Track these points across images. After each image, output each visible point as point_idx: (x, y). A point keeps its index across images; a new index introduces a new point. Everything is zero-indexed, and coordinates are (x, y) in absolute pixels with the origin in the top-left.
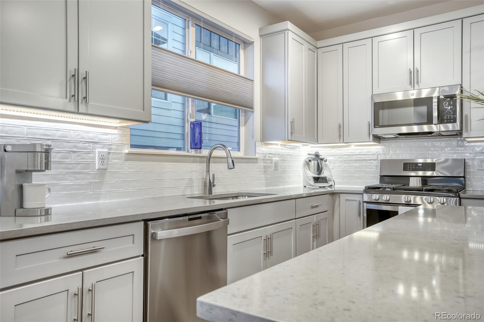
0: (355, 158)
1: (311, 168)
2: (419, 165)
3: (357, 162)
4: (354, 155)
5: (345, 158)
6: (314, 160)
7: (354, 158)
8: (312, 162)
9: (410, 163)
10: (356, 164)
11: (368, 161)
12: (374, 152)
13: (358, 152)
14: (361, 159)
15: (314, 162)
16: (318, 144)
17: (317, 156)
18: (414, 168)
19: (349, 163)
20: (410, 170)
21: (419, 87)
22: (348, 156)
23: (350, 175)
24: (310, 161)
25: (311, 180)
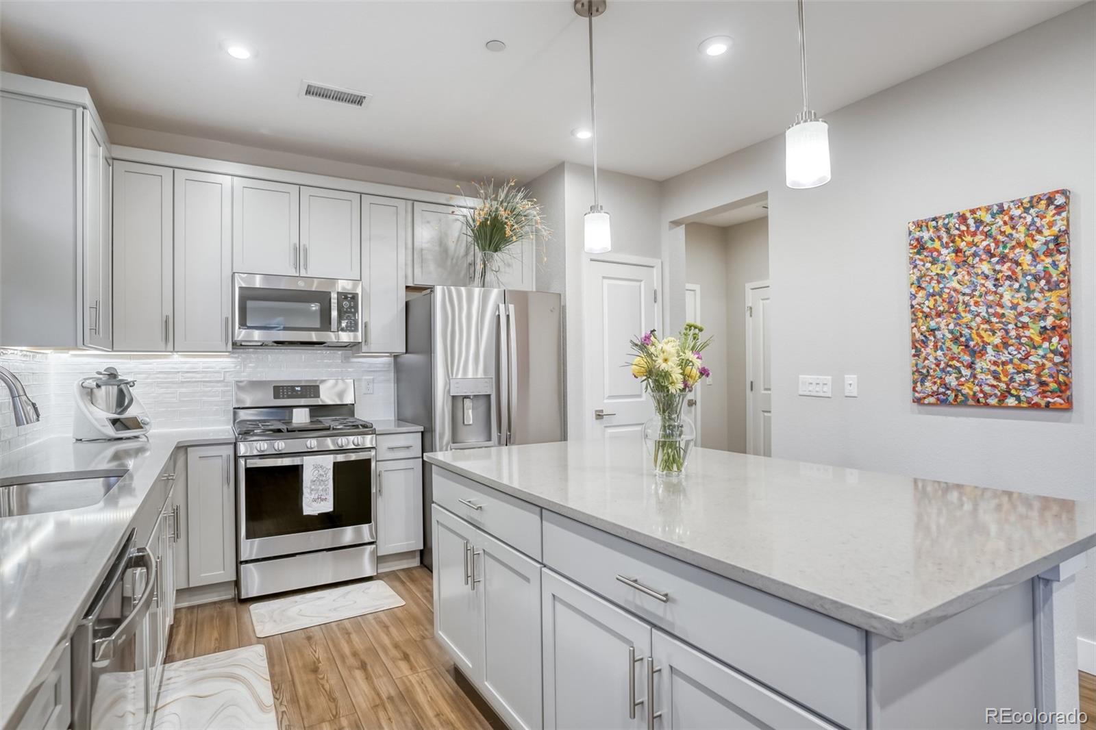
0: (181, 379)
1: (100, 401)
2: (297, 388)
3: (185, 385)
4: (179, 372)
5: (158, 378)
6: (106, 384)
7: (179, 378)
8: (103, 388)
9: (283, 386)
10: (184, 390)
11: (208, 384)
12: (217, 369)
13: (186, 367)
14: (194, 380)
15: (106, 388)
16: (113, 351)
17: (112, 375)
18: (290, 393)
19: (167, 388)
20: (283, 398)
21: (307, 273)
22: (165, 376)
23: (169, 409)
24: (98, 386)
25: (107, 426)
